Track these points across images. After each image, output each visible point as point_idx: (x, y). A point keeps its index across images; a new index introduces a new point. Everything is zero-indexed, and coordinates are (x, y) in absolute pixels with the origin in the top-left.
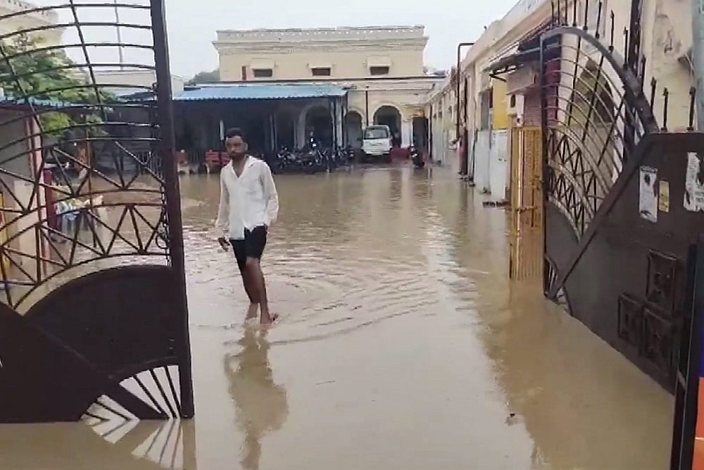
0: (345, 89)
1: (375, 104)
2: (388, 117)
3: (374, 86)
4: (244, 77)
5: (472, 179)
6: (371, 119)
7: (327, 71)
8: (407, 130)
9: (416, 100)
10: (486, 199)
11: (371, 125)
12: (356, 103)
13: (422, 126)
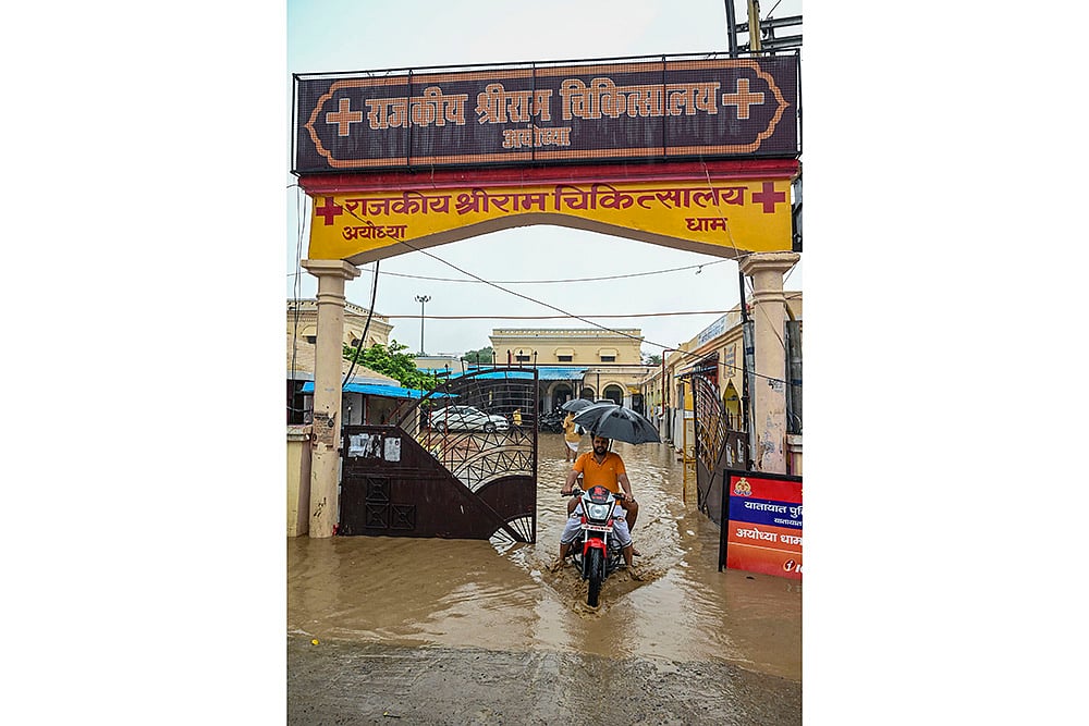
0: (583, 372)
1: (604, 382)
2: (614, 393)
3: (604, 370)
4: (509, 361)
5: (672, 443)
6: (601, 394)
7: (569, 358)
8: (627, 402)
9: (635, 382)
10: (679, 457)
11: (601, 399)
12: (591, 382)
13: (639, 402)
